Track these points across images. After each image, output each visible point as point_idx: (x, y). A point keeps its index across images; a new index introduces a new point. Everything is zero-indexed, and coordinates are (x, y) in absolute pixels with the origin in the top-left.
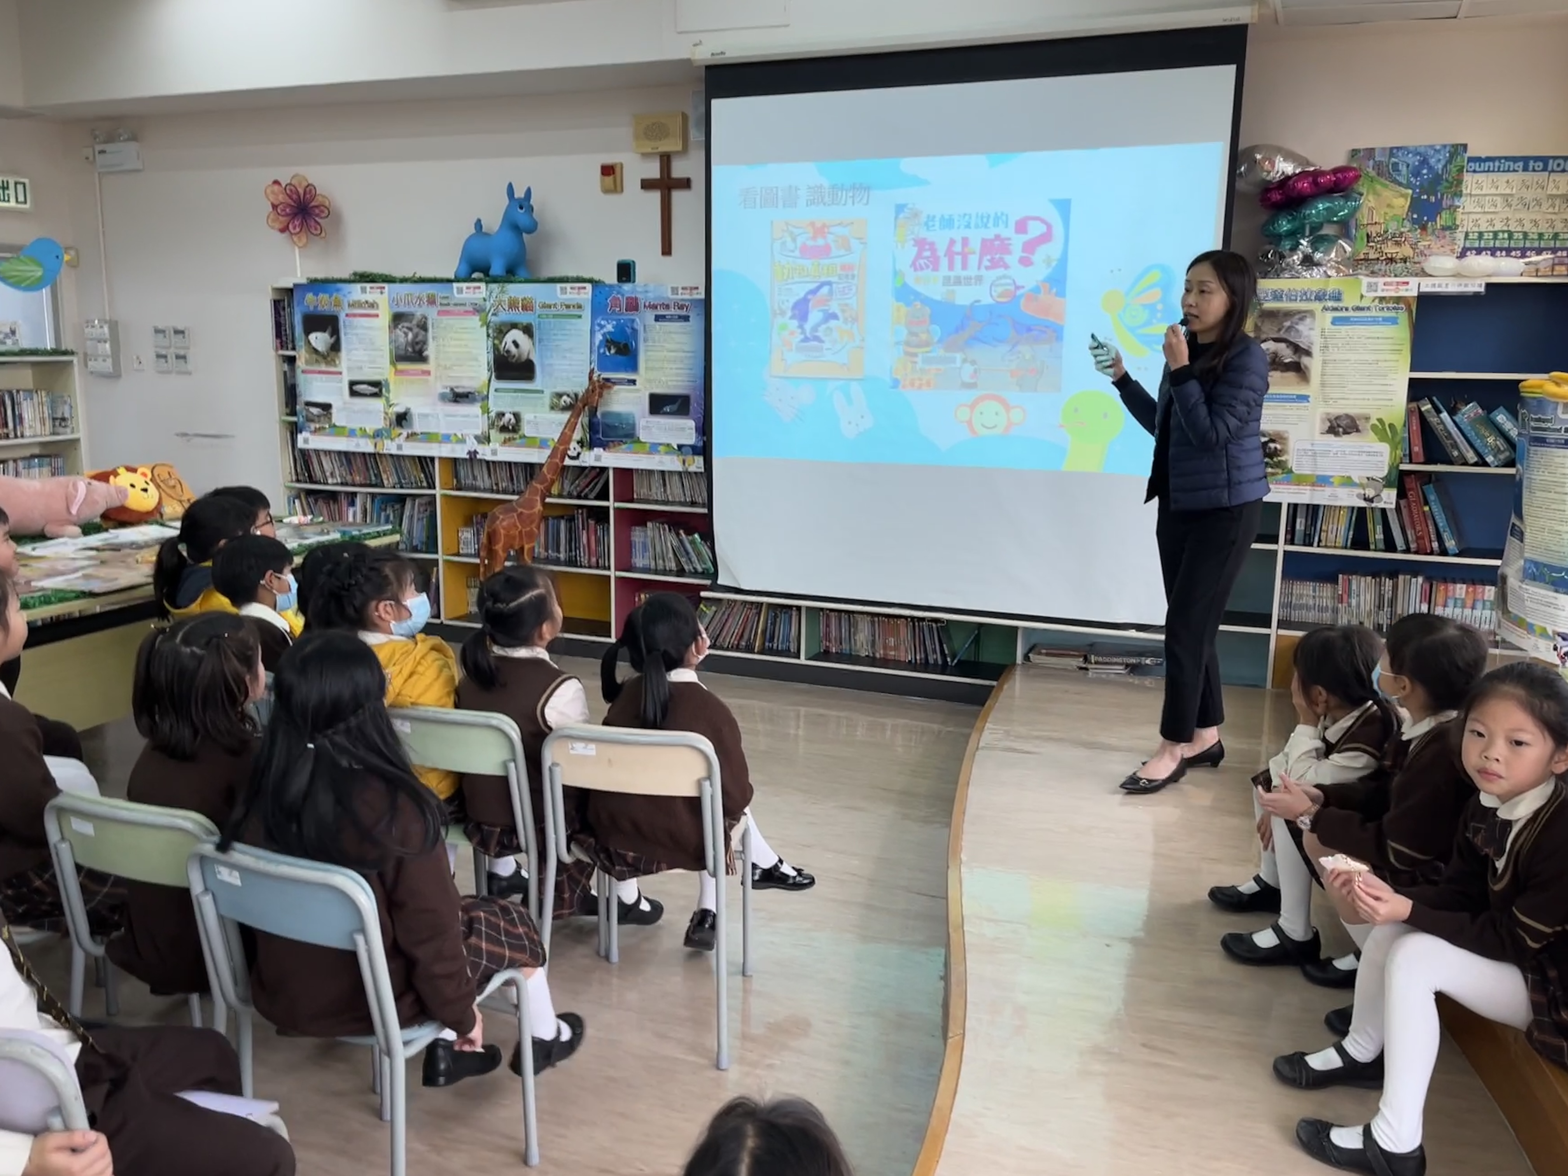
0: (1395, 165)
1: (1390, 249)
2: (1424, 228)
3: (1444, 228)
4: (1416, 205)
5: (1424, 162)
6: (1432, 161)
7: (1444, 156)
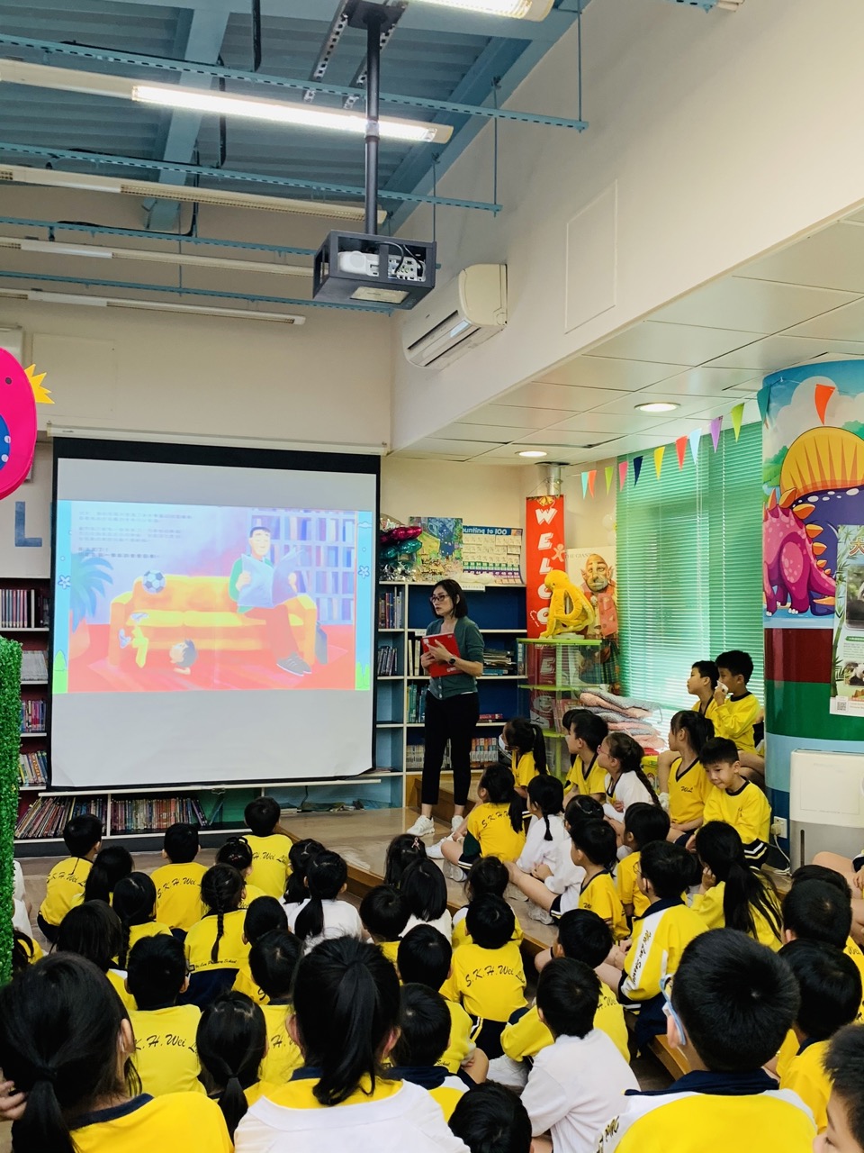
0: (431, 526)
1: (433, 567)
2: (447, 558)
3: (457, 559)
4: (443, 547)
5: (444, 526)
6: (448, 526)
7: (453, 523)
